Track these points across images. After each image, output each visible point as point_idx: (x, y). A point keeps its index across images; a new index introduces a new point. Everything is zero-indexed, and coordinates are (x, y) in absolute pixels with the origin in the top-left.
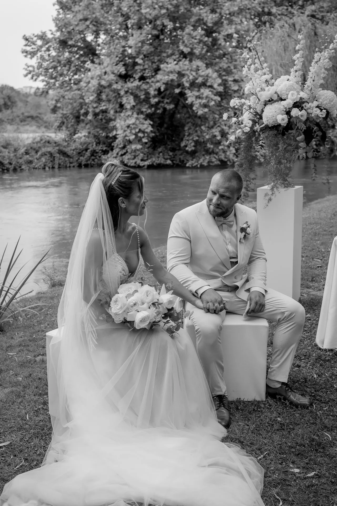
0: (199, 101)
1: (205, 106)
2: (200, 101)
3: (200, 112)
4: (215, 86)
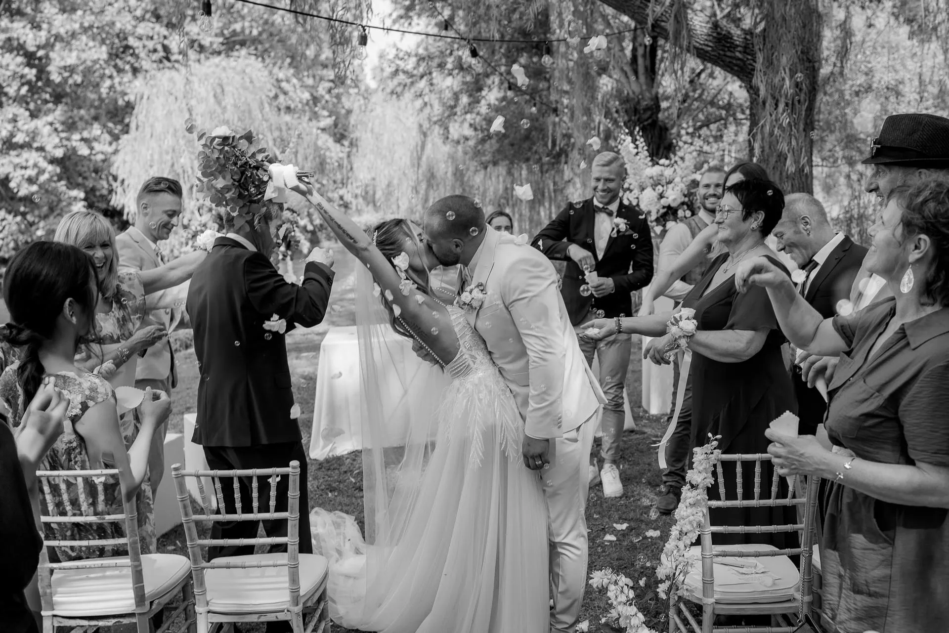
0: (19, 172)
1: (30, 181)
2: (23, 172)
3: (22, 193)
4: (49, 148)
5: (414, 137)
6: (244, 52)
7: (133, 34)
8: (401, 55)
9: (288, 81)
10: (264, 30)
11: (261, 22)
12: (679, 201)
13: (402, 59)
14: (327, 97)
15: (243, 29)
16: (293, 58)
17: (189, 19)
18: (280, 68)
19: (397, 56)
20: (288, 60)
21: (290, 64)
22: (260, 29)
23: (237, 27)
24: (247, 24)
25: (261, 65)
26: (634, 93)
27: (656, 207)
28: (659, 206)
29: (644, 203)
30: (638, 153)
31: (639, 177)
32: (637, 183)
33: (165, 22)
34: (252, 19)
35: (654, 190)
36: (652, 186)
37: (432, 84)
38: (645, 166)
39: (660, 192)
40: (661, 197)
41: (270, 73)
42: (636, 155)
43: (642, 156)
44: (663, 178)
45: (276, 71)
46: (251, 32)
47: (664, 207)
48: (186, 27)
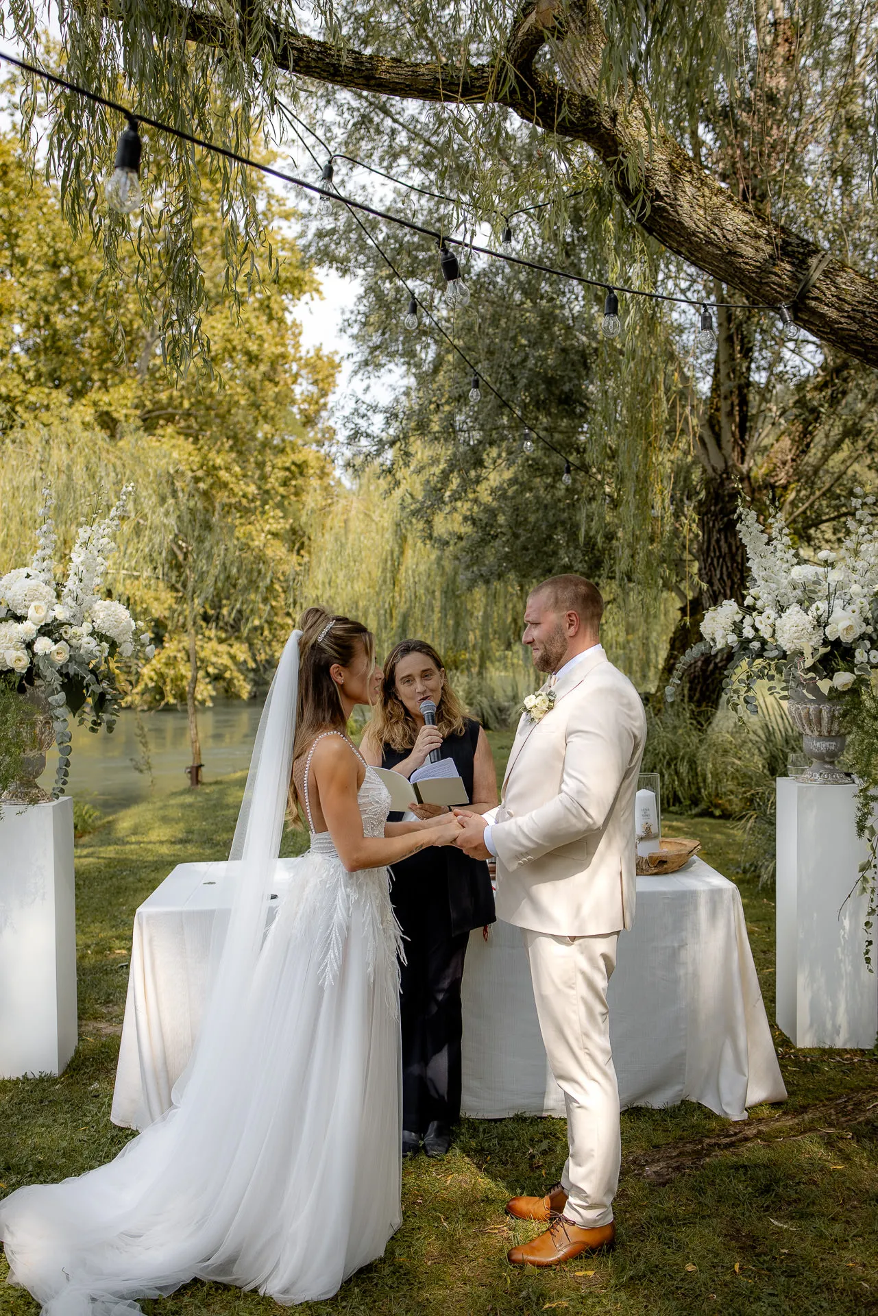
5: (387, 542)
6: (170, 429)
7: (22, 402)
8: (362, 410)
9: (228, 469)
10: (198, 402)
11: (194, 391)
12: (857, 632)
13: (363, 416)
14: (281, 490)
15: (171, 398)
16: (235, 437)
17: (97, 384)
18: (218, 452)
19: (356, 411)
20: (230, 443)
21: (231, 448)
22: (193, 400)
23: (164, 396)
24: (176, 393)
25: (192, 447)
26: (714, 470)
27: (812, 643)
28: (817, 639)
29: (786, 636)
30: (770, 540)
31: (774, 586)
32: (770, 597)
33: (68, 387)
34: (183, 387)
35: (806, 611)
36: (800, 603)
37: (407, 454)
38: (785, 565)
39: (820, 612)
40: (821, 623)
41: (205, 457)
42: (768, 544)
43: (780, 546)
44: (819, 587)
45: (212, 455)
46: (181, 403)
47: (826, 642)
48: (93, 395)
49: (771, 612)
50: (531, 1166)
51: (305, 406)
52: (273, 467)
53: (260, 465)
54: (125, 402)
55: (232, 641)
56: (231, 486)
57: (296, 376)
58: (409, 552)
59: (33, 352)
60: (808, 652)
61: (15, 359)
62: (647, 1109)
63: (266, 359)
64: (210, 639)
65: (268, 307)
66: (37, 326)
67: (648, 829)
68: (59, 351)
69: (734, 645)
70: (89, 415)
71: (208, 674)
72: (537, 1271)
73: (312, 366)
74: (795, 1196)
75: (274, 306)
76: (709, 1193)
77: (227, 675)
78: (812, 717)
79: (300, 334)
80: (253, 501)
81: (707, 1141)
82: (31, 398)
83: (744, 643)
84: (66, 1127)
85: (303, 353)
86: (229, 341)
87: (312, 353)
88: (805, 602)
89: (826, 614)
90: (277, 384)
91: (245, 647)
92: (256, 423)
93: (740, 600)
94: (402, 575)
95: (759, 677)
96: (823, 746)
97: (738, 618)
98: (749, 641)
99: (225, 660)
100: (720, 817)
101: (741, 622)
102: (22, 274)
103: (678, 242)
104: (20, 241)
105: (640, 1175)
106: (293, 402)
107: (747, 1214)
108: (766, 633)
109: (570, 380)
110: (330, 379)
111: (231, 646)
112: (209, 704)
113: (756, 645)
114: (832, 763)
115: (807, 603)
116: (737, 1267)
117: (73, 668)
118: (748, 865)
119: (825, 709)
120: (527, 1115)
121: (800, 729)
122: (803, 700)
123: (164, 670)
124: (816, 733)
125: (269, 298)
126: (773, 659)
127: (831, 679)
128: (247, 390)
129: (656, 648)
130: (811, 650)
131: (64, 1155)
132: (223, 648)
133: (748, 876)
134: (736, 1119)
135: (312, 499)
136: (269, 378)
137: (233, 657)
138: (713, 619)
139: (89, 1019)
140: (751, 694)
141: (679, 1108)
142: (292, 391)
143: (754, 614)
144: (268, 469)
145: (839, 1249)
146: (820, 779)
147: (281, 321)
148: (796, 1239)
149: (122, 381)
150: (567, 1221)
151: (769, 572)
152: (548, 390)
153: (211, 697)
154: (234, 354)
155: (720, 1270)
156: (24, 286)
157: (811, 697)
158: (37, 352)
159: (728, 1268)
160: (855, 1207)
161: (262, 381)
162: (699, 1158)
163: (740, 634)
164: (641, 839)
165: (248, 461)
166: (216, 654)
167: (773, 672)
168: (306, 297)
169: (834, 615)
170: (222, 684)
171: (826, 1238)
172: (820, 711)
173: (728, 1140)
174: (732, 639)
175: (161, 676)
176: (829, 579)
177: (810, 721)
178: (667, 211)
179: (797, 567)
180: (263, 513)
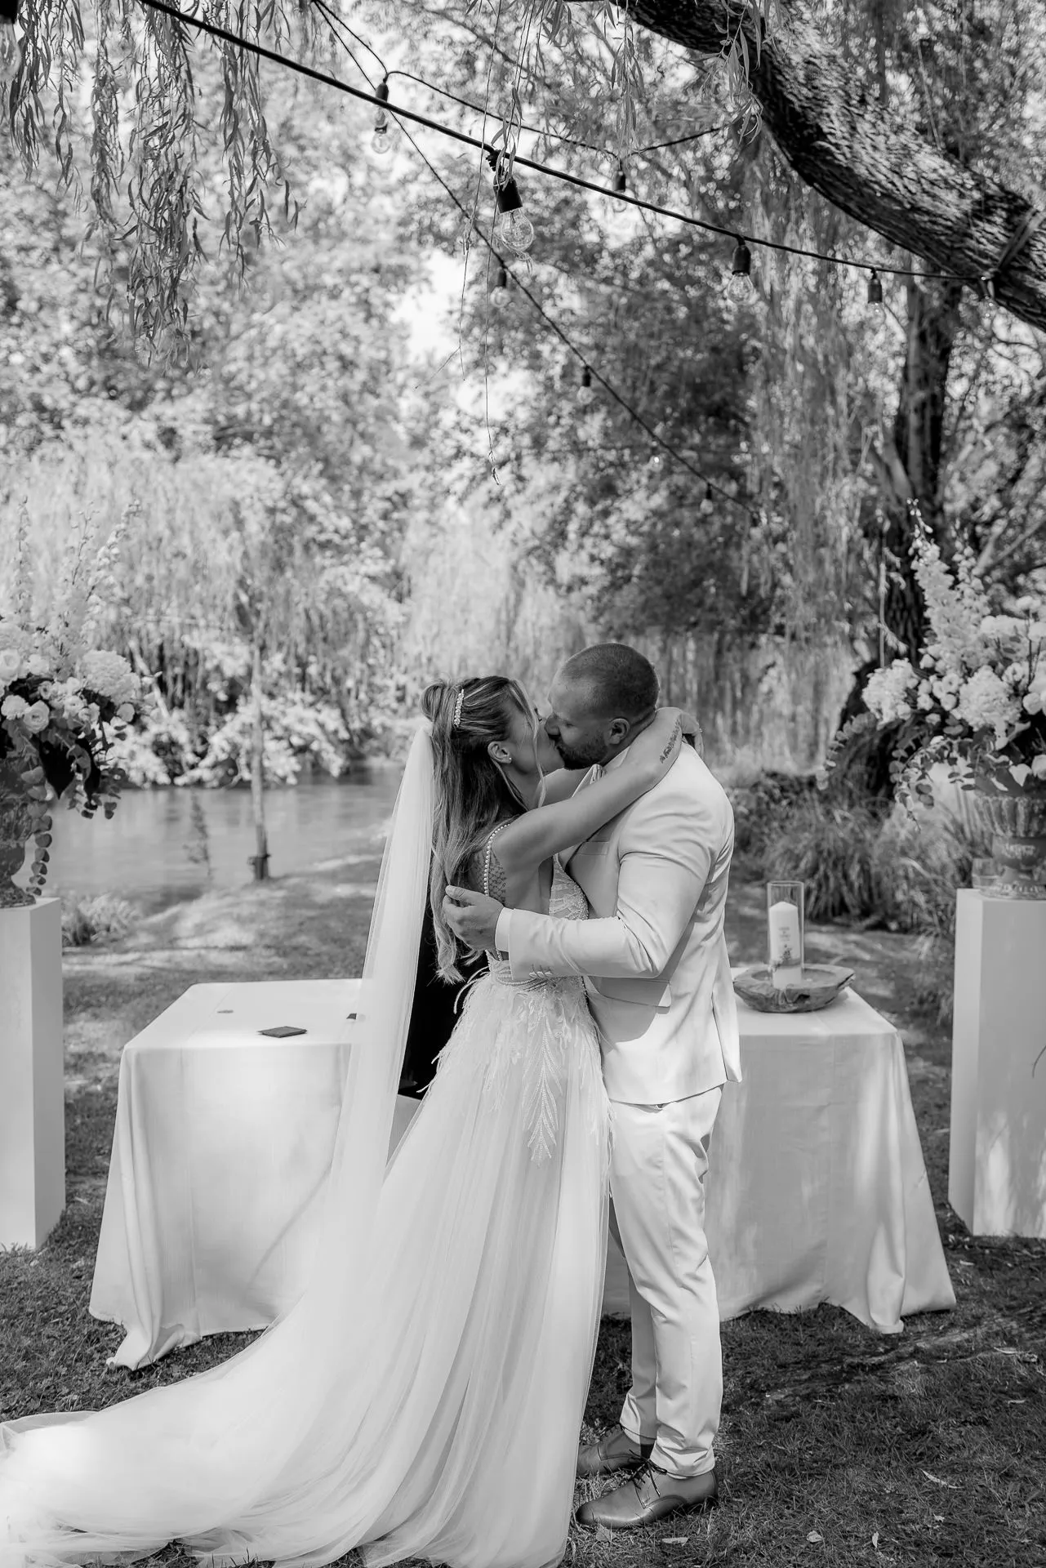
5: (499, 587)
6: (248, 450)
8: (465, 424)
9: (316, 498)
10: (282, 418)
11: (277, 404)
13: (466, 431)
14: (381, 524)
15: (249, 414)
16: (326, 461)
17: (160, 395)
18: (305, 477)
20: (320, 466)
21: (321, 474)
22: (275, 415)
23: (240, 411)
24: (254, 406)
25: (273, 472)
27: (1007, 718)
28: (1012, 714)
29: (974, 707)
30: (957, 582)
31: (959, 642)
32: (954, 657)
33: (126, 399)
34: (263, 400)
35: (1000, 676)
36: (993, 665)
37: (521, 478)
38: (975, 616)
39: (1017, 678)
40: (1018, 691)
41: (289, 485)
42: (952, 588)
43: (968, 592)
44: (1017, 646)
45: (298, 481)
46: (261, 420)
47: (1024, 716)
48: (155, 407)
49: (953, 676)
50: (619, 1387)
51: (412, 424)
52: (372, 496)
53: (357, 494)
54: (192, 416)
55: (319, 706)
56: (320, 519)
57: (402, 387)
58: (528, 601)
59: (85, 356)
60: (1000, 729)
61: (62, 364)
62: (774, 1314)
63: (363, 365)
64: (294, 703)
65: (366, 302)
66: (88, 323)
67: (787, 953)
68: (115, 355)
69: (906, 718)
70: (150, 431)
71: (291, 745)
72: (613, 1535)
73: (421, 376)
74: (958, 1441)
75: (374, 300)
76: (846, 1432)
77: (315, 746)
78: (1005, 813)
79: (408, 336)
80: (345, 537)
81: (849, 1360)
82: (81, 411)
83: (920, 716)
84: (34, 1319)
85: (410, 360)
86: (318, 342)
87: (423, 360)
88: (1000, 662)
89: (1026, 680)
90: (378, 396)
91: (336, 713)
92: (352, 443)
93: (915, 658)
94: (518, 629)
95: (936, 760)
96: (1018, 850)
97: (911, 684)
98: (925, 713)
99: (313, 730)
100: (897, 931)
101: (916, 688)
102: (72, 260)
103: (846, 195)
104: (68, 221)
105: (758, 1404)
106: (397, 418)
107: (894, 1464)
108: (947, 704)
109: (722, 386)
110: (443, 392)
111: (319, 711)
112: (292, 780)
113: (934, 719)
114: (1030, 873)
115: (1000, 666)
116: (875, 1539)
117: (55, 737)
118: (925, 994)
119: (1022, 803)
120: (618, 1317)
121: (987, 828)
122: (992, 790)
123: (238, 739)
124: (1010, 834)
125: (367, 290)
126: (955, 737)
127: (1030, 765)
128: (340, 403)
129: (827, 722)
130: (1004, 727)
131: (26, 1357)
132: (310, 714)
133: (926, 1007)
134: (889, 1331)
135: (415, 536)
136: (369, 389)
137: (322, 726)
138: (880, 684)
139: (86, 1174)
140: (924, 782)
141: (815, 1313)
142: (396, 405)
143: (933, 678)
144: (365, 498)
145: (1012, 1517)
146: (1013, 893)
147: (382, 319)
148: (956, 1502)
149: (190, 391)
150: (657, 1469)
151: (953, 625)
152: (695, 398)
153: (295, 773)
154: (325, 359)
155: (853, 1542)
156: (75, 275)
157: (1001, 787)
158: (89, 355)
159: (863, 1541)
160: (1037, 1459)
161: (361, 393)
162: (836, 1385)
163: (914, 705)
164: (778, 966)
165: (341, 489)
166: (301, 721)
167: (955, 754)
168: (412, 290)
169: (1035, 682)
170: (308, 756)
171: (996, 1502)
172: (1015, 806)
173: (876, 1360)
174: (904, 710)
175: (235, 748)
176: (1031, 635)
177: (1001, 818)
178: (831, 154)
179: (990, 619)
180: (358, 552)
